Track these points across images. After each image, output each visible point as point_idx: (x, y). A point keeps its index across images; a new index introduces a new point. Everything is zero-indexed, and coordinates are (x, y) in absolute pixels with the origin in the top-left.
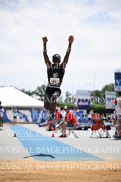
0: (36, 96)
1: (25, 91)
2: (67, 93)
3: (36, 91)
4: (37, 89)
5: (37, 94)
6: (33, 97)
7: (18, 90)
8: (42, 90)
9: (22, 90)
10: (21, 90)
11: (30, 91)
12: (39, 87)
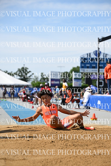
0: (17, 76)
1: (8, 72)
2: (42, 74)
3: (17, 72)
4: (18, 71)
6: (14, 77)
7: (2, 71)
8: (22, 71)
9: (6, 72)
10: (4, 72)
11: (12, 72)
12: (19, 69)
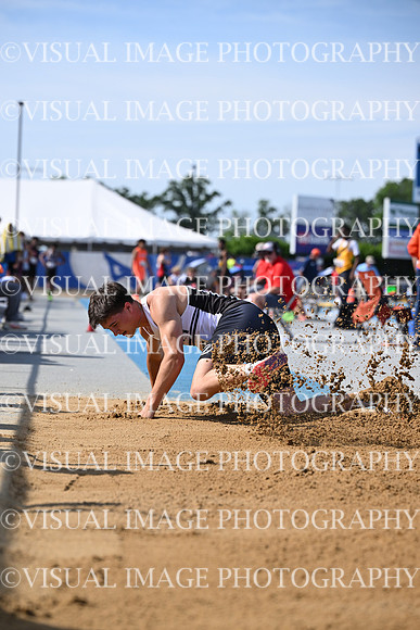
0: (166, 210)
3: (165, 194)
5: (168, 205)
8: (185, 193)
9: (122, 191)
10: (117, 191)
11: (145, 194)
12: (173, 183)
